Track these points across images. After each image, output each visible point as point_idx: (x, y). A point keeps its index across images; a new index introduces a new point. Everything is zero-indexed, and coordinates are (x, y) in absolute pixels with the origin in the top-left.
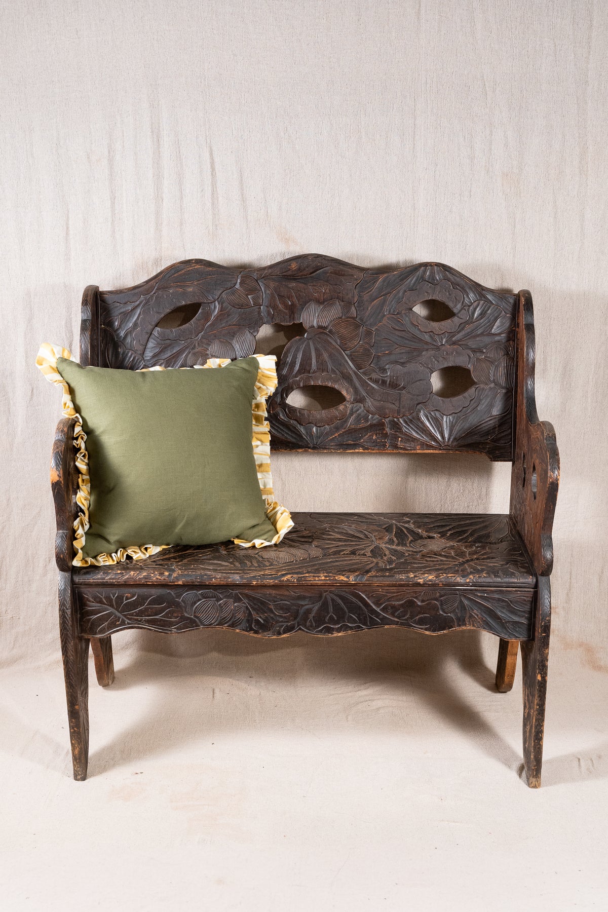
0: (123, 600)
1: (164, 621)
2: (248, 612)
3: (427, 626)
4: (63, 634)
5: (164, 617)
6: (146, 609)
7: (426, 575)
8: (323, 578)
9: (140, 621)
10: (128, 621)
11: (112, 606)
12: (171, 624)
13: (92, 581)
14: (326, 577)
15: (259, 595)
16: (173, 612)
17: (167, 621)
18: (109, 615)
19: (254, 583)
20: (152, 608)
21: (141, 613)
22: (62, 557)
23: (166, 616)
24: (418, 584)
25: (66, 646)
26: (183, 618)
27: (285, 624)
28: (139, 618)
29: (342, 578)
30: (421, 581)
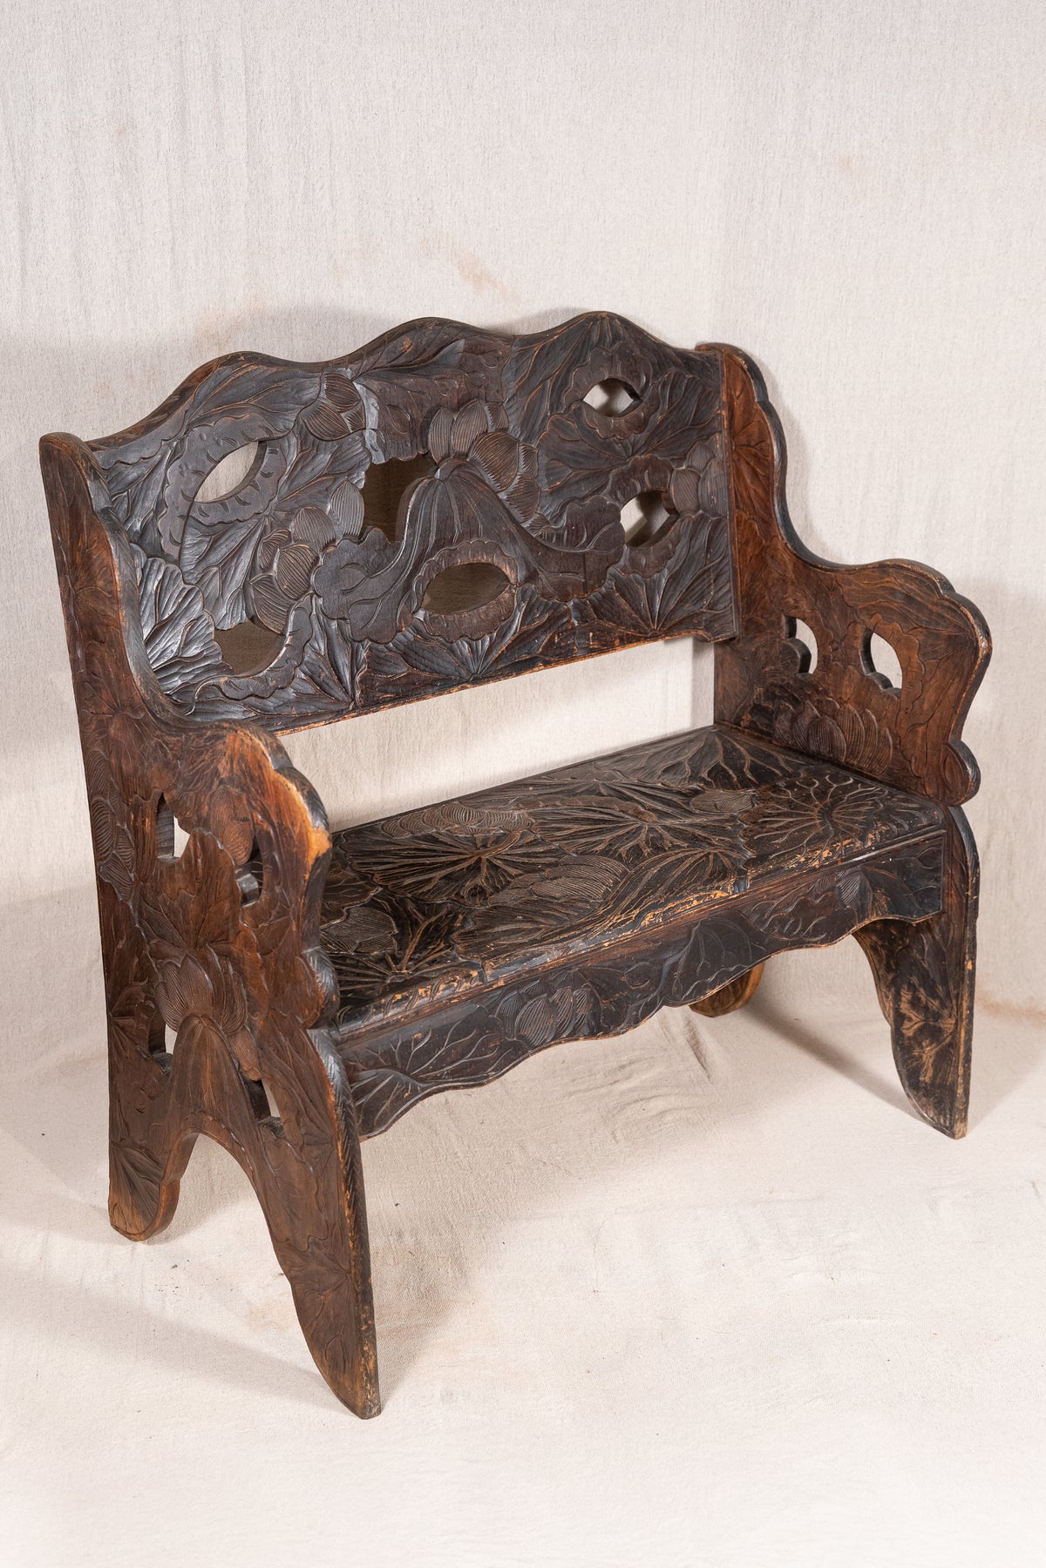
0: (411, 1047)
1: (477, 1062)
2: (592, 1000)
3: (823, 936)
4: (346, 1150)
5: (476, 1056)
6: (448, 1052)
7: (818, 852)
8: (695, 903)
9: (440, 1078)
10: (421, 1085)
11: (393, 1066)
12: (487, 1064)
13: (364, 1030)
14: (698, 899)
15: (607, 964)
16: (489, 1040)
17: (481, 1061)
18: (391, 1085)
19: (606, 944)
20: (454, 1048)
21: (442, 1061)
22: (334, 999)
23: (479, 1053)
24: (814, 870)
25: (354, 1171)
26: (504, 1046)
27: (643, 1002)
28: (438, 1073)
29: (719, 894)
30: (816, 864)
